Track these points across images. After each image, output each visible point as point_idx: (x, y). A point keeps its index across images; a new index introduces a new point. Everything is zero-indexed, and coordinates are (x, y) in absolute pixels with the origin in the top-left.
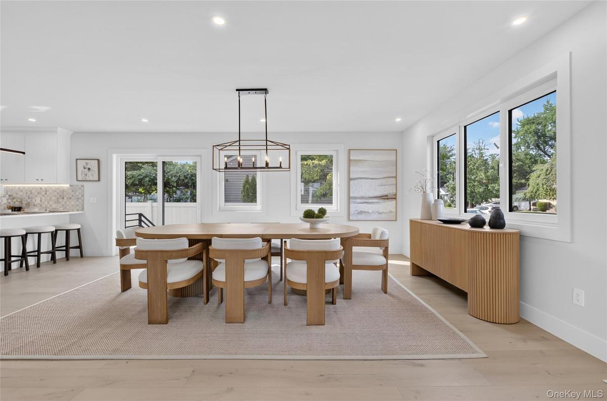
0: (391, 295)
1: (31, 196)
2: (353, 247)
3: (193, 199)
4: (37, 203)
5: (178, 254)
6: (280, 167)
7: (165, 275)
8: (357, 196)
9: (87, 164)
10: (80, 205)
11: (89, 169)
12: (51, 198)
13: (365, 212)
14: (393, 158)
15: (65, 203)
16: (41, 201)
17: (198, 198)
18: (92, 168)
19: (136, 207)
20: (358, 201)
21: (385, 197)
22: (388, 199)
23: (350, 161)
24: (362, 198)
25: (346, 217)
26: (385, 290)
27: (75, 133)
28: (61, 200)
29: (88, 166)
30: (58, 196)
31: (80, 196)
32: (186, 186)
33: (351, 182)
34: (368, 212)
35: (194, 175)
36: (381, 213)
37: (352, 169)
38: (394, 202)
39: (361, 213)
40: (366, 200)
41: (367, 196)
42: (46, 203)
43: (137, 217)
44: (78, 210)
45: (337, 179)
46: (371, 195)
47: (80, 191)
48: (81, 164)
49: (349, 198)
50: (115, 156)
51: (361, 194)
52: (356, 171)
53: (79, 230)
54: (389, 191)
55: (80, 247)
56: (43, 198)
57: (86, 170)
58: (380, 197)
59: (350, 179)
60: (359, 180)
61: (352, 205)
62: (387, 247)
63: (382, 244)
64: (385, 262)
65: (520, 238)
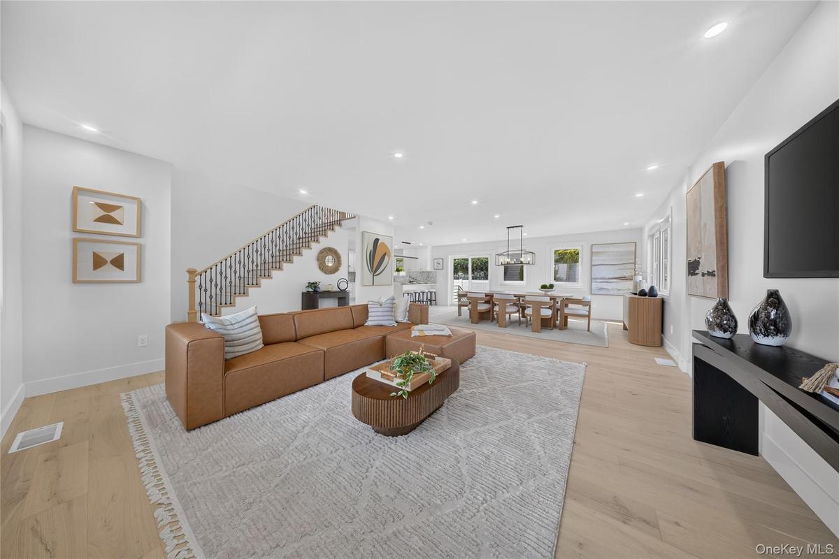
0: (591, 332)
3: (486, 277)
5: (481, 299)
7: (477, 307)
8: (598, 277)
9: (438, 261)
10: (435, 281)
13: (605, 288)
14: (632, 249)
17: (489, 277)
19: (459, 282)
20: (600, 281)
21: (624, 278)
22: (626, 279)
23: (592, 253)
24: (601, 279)
25: (589, 292)
26: (588, 330)
32: (482, 270)
33: (593, 268)
34: (608, 289)
35: (487, 262)
37: (593, 258)
39: (601, 289)
40: (606, 280)
41: (607, 277)
43: (457, 288)
45: (582, 268)
46: (610, 277)
48: (436, 261)
49: (592, 279)
50: (450, 256)
51: (600, 276)
52: (597, 260)
54: (628, 273)
55: (435, 300)
58: (619, 278)
59: (592, 266)
60: (600, 266)
61: (594, 284)
62: (590, 306)
63: (588, 304)
64: (587, 313)
65: (663, 302)
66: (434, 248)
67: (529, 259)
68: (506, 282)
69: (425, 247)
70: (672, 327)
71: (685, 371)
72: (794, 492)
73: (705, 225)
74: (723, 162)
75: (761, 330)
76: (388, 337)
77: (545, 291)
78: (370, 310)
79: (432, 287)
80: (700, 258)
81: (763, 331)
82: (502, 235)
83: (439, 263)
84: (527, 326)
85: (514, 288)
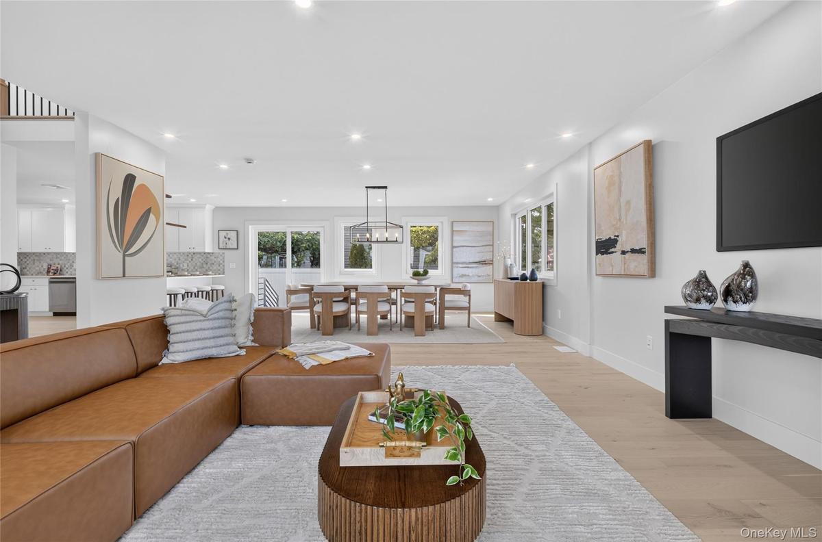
0: (471, 327)
1: (179, 262)
2: (446, 295)
4: (184, 268)
6: (397, 241)
7: (332, 308)
8: (459, 261)
9: (227, 234)
10: (221, 270)
11: (229, 239)
12: (196, 264)
13: (465, 275)
14: (490, 229)
15: (209, 268)
16: (188, 266)
17: (323, 265)
18: (232, 238)
20: (460, 265)
21: (483, 263)
22: (486, 264)
23: (453, 231)
24: (462, 263)
25: (449, 280)
27: (216, 207)
28: (205, 266)
29: (229, 236)
30: (202, 262)
31: (221, 262)
33: (454, 250)
34: (468, 276)
35: (318, 239)
36: (479, 276)
37: (454, 238)
38: (491, 266)
39: (463, 276)
40: (467, 265)
41: (468, 261)
42: (192, 268)
44: (219, 274)
45: (443, 247)
46: (471, 261)
47: (221, 258)
48: (223, 234)
49: (453, 263)
50: (250, 227)
51: (463, 260)
52: (458, 240)
53: (222, 291)
54: (487, 257)
56: (190, 264)
57: (227, 239)
58: (479, 262)
59: (453, 247)
60: (462, 248)
61: (455, 270)
62: (470, 296)
63: (466, 293)
64: (468, 305)
65: (544, 286)
66: (218, 210)
67: (397, 235)
68: (346, 270)
69: (200, 207)
70: (559, 311)
71: (588, 355)
72: (757, 439)
73: (628, 202)
74: (650, 141)
75: (741, 298)
76: (248, 378)
77: (418, 280)
78: (173, 329)
79: (214, 282)
80: (618, 236)
81: (743, 299)
82: (355, 198)
83: (229, 238)
84: (401, 330)
85: (359, 277)
